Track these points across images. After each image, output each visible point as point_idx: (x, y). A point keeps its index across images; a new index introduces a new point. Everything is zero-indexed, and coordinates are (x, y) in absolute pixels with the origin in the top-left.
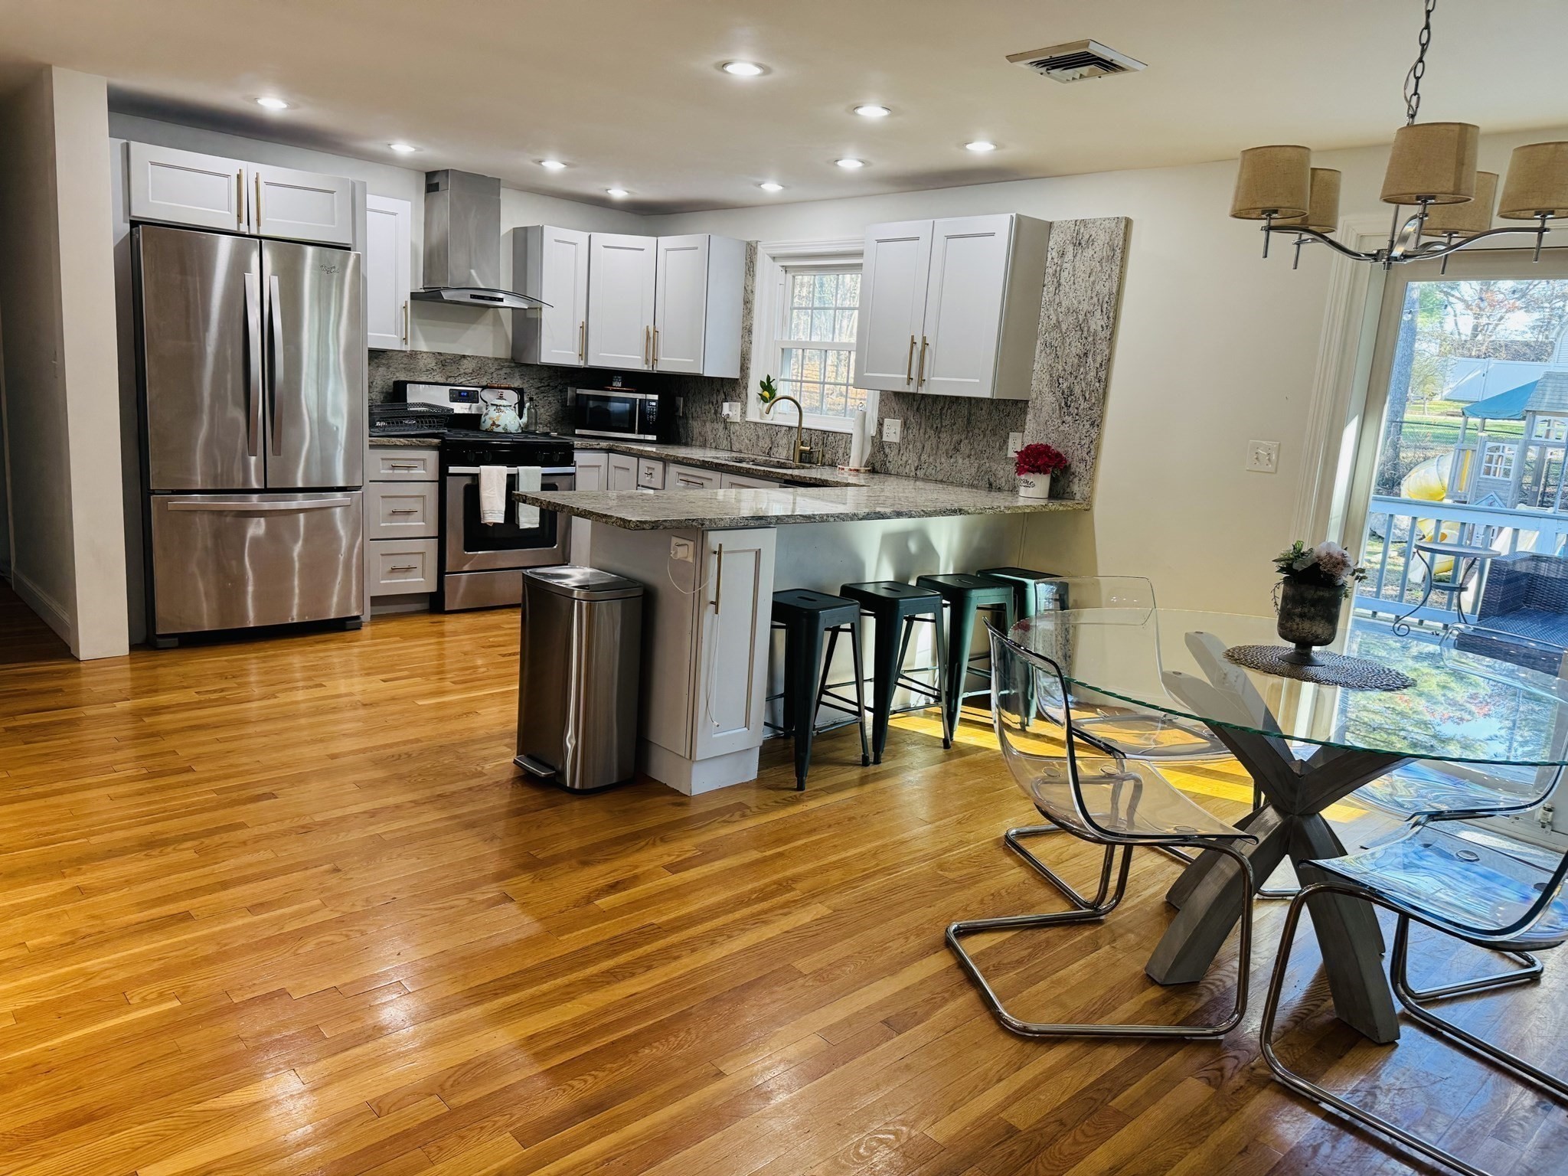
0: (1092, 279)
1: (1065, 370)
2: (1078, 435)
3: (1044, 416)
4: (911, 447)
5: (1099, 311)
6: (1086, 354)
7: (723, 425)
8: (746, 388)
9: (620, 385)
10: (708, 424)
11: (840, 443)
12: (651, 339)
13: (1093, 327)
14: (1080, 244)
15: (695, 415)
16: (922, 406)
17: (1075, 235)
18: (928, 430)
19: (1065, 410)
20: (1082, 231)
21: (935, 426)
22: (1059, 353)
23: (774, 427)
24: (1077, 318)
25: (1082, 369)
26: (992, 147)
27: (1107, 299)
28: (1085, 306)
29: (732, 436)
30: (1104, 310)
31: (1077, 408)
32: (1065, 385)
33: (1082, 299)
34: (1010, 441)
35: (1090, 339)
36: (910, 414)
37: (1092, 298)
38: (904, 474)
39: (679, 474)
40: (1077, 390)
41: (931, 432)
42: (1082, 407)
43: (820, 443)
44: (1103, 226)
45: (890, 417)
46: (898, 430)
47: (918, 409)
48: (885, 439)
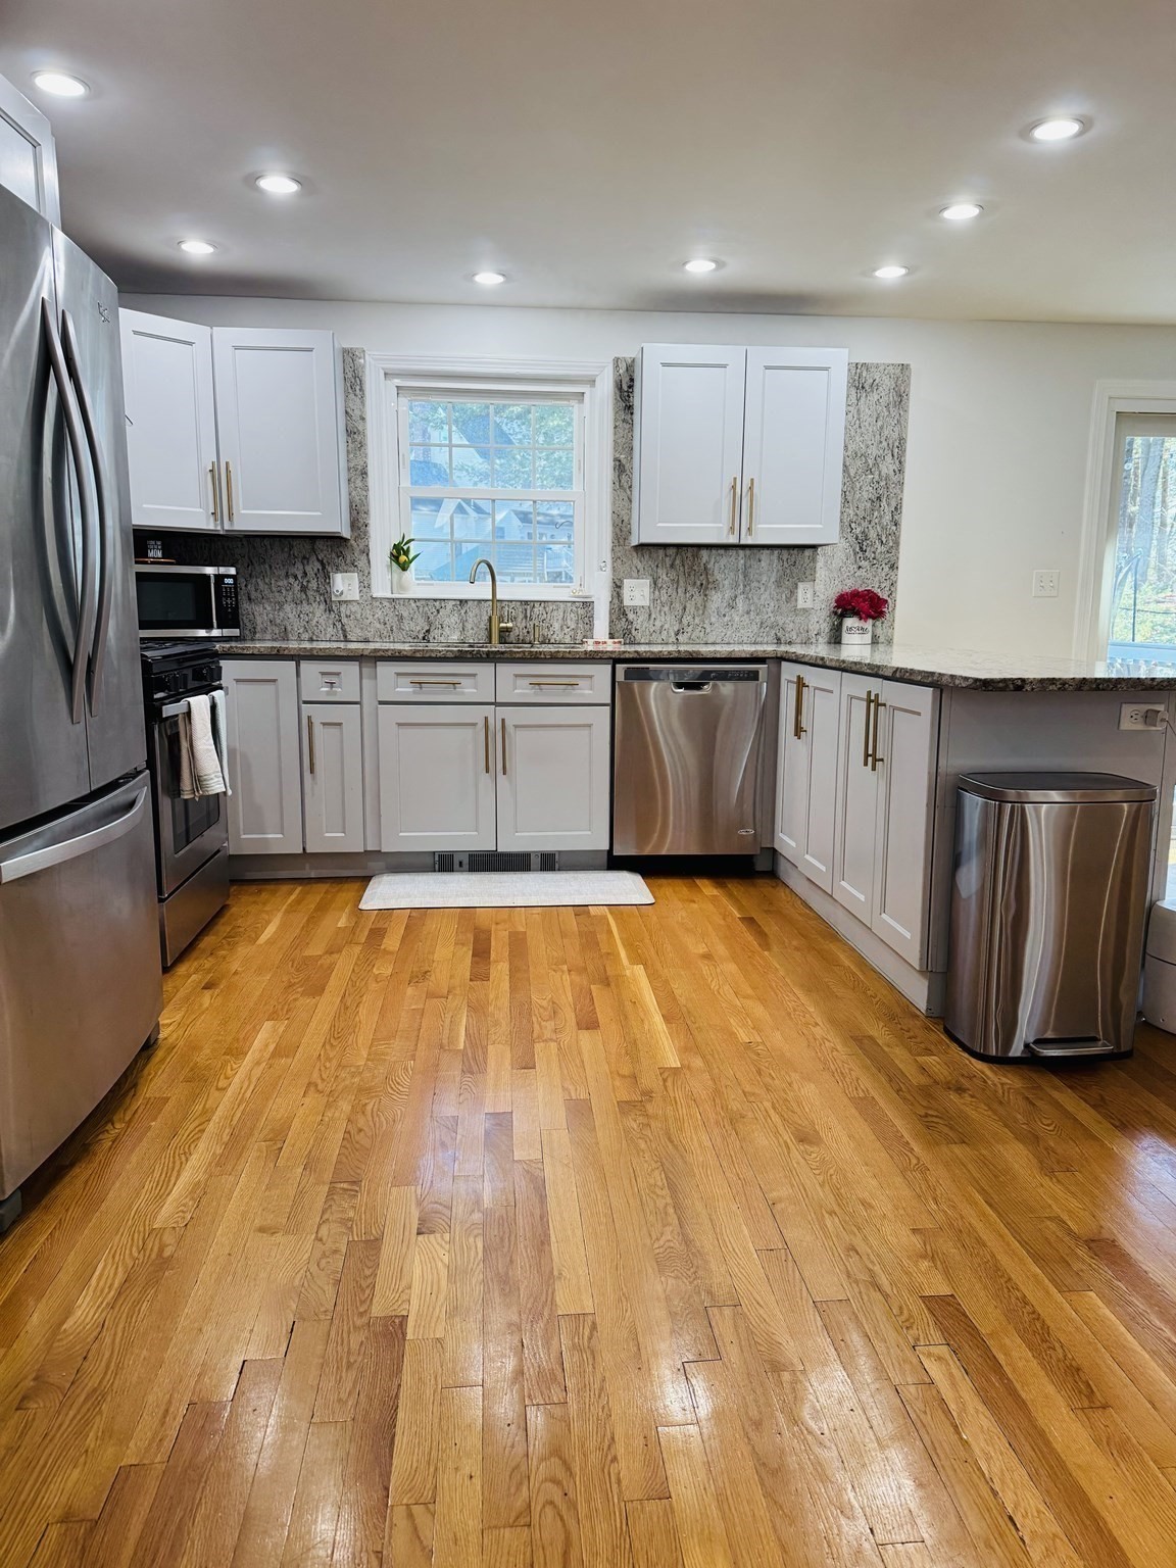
0: (880, 423)
1: (857, 515)
2: (877, 579)
3: (837, 562)
4: (666, 609)
5: (890, 455)
6: (879, 498)
7: (322, 607)
8: (366, 552)
10: (287, 608)
11: (555, 613)
13: (884, 471)
14: (863, 387)
15: (254, 595)
16: (677, 562)
17: (857, 378)
18: (689, 588)
19: (861, 554)
20: (864, 375)
21: (699, 583)
22: (849, 498)
23: (431, 603)
24: (866, 462)
25: (876, 514)
26: (903, 271)
27: (897, 444)
28: (874, 451)
29: (344, 620)
30: (896, 454)
31: (874, 553)
32: (858, 530)
33: (870, 443)
34: (800, 592)
35: (883, 483)
36: (662, 573)
37: (881, 442)
38: (660, 641)
40: (872, 534)
41: (692, 590)
42: (879, 551)
43: (521, 616)
44: (886, 372)
45: (631, 577)
46: (647, 590)
47: (672, 566)
48: (627, 602)
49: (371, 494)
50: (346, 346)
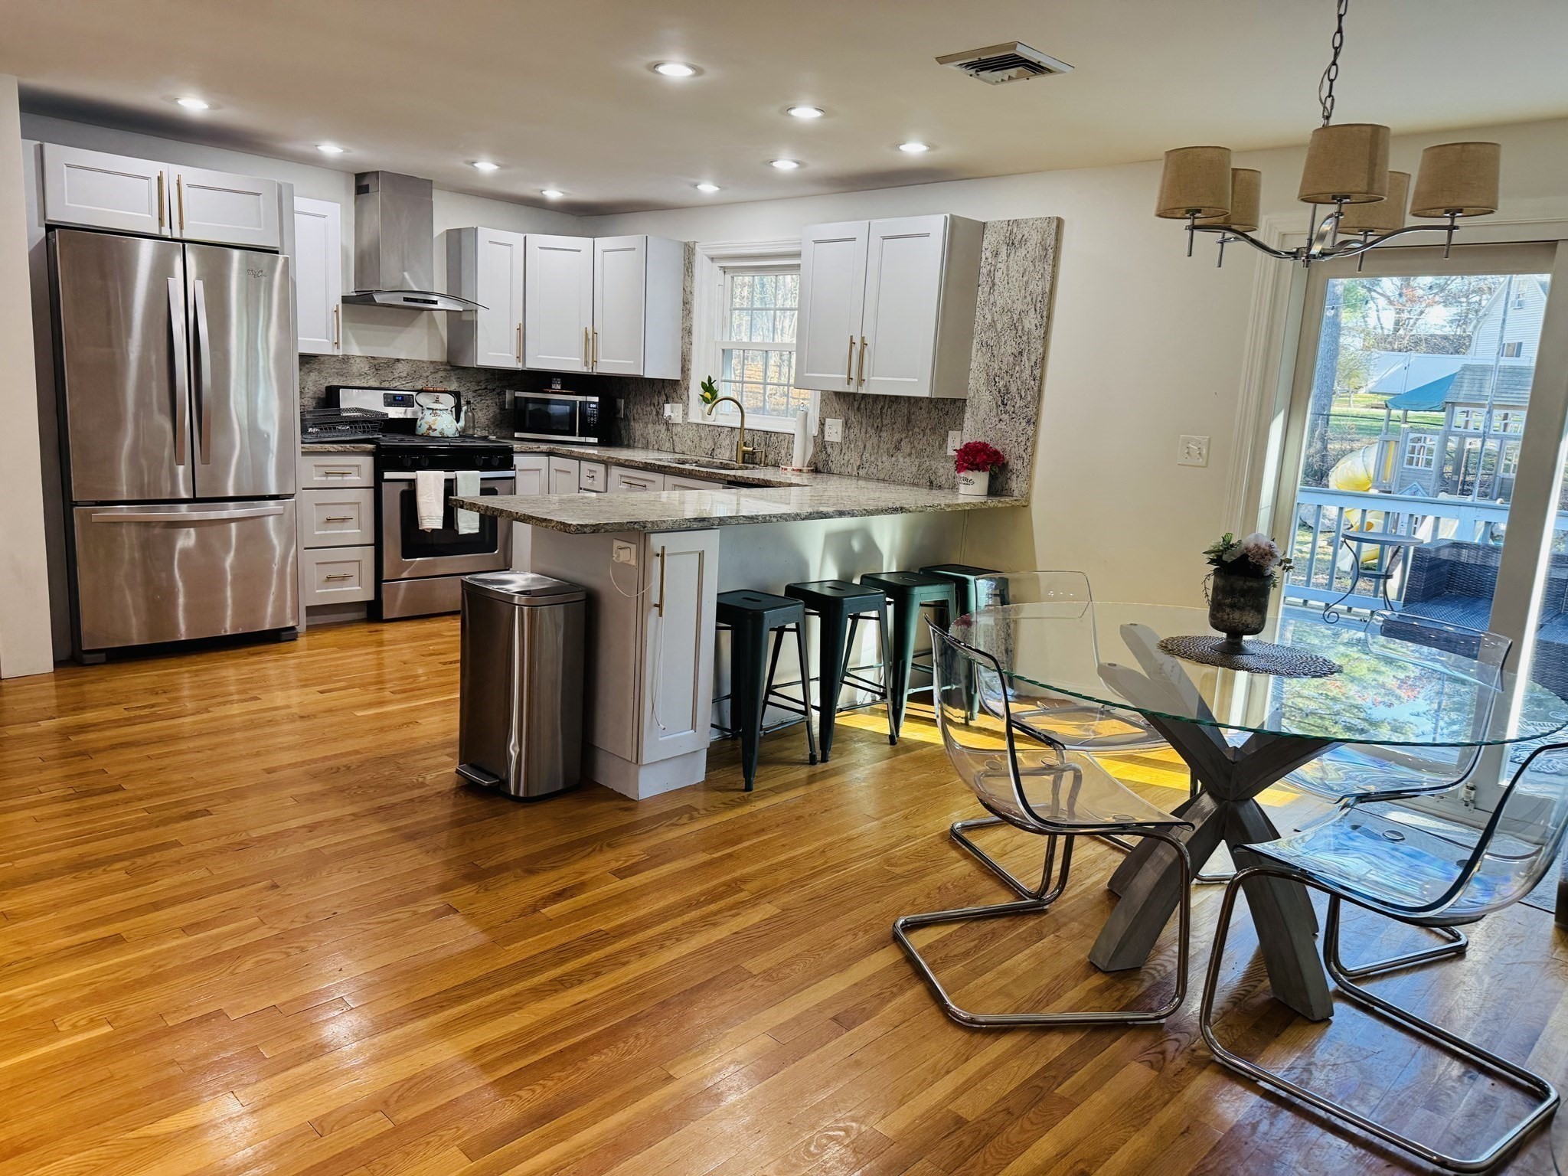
0: (1025, 279)
1: (1001, 369)
2: (1014, 433)
3: (982, 415)
4: (852, 446)
5: (1033, 309)
6: (1021, 353)
7: (665, 427)
8: (687, 389)
9: (559, 387)
10: (650, 426)
11: (783, 443)
12: (590, 340)
13: (1027, 325)
14: (1013, 244)
15: (636, 416)
16: (862, 406)
17: (1008, 235)
18: (869, 429)
19: (1002, 408)
20: (1014, 231)
21: (876, 425)
22: (995, 352)
23: (716, 428)
24: (1012, 317)
25: (1017, 368)
26: (925, 148)
27: (1040, 298)
28: (1019, 306)
29: (674, 437)
30: (1038, 309)
31: (1014, 407)
32: (1001, 383)
33: (1015, 298)
34: (950, 439)
35: (1025, 338)
36: (851, 414)
37: (1025, 297)
38: (846, 473)
39: (621, 476)
40: (1013, 389)
41: (871, 431)
42: (1018, 405)
43: (763, 443)
44: (1034, 227)
45: (831, 417)
46: (840, 429)
47: (859, 409)
48: (827, 438)
49: (694, 347)
50: (686, 241)
